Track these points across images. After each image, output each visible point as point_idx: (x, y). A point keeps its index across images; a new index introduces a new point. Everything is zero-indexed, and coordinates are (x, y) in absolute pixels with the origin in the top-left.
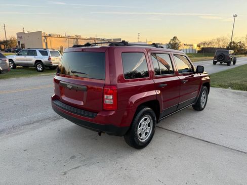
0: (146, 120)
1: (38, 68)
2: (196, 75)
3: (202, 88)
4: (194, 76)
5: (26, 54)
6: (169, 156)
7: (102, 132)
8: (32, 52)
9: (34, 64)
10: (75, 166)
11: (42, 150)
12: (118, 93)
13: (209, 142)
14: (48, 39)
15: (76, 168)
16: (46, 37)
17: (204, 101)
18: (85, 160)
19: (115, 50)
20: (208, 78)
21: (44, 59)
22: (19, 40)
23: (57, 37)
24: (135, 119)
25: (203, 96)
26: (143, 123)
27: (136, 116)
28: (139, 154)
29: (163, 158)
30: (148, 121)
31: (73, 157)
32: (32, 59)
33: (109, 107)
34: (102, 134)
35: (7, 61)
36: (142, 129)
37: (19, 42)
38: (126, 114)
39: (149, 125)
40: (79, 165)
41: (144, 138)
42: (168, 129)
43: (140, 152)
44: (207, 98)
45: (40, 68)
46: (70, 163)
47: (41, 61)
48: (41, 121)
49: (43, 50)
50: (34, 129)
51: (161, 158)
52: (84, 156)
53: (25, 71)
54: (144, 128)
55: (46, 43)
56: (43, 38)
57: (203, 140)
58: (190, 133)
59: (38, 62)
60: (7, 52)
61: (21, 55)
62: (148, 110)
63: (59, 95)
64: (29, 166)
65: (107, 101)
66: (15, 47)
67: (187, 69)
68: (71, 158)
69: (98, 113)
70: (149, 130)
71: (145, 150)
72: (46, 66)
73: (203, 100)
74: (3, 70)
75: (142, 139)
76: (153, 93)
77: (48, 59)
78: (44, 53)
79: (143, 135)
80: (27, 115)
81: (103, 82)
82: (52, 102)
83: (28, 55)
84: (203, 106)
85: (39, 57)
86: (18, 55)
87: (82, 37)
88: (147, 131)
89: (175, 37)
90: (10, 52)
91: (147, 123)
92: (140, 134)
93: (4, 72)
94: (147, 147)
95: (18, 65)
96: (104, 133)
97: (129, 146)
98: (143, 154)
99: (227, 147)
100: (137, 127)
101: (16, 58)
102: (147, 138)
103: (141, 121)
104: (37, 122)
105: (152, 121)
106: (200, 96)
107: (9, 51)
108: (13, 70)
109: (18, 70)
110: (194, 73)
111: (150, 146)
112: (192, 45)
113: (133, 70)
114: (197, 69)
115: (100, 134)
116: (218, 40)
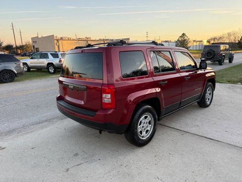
0: (146, 117)
1: (50, 70)
2: (200, 72)
3: (207, 84)
4: (198, 73)
5: (39, 57)
6: (170, 154)
7: (102, 130)
8: (44, 56)
9: (46, 66)
10: (77, 164)
11: (48, 148)
12: (115, 92)
13: (212, 139)
14: (60, 42)
15: (78, 165)
16: (58, 40)
17: (210, 97)
18: (87, 157)
19: (112, 50)
20: (213, 74)
21: (55, 61)
22: (34, 44)
23: (69, 40)
24: (135, 117)
25: (208, 92)
26: (143, 121)
27: (136, 113)
28: (140, 152)
29: (163, 155)
30: (149, 118)
31: (76, 155)
32: (44, 62)
33: (108, 106)
34: (102, 132)
35: (21, 64)
36: (143, 127)
37: (34, 46)
38: (125, 112)
39: (150, 123)
40: (82, 162)
41: (145, 136)
42: (171, 126)
43: (141, 150)
44: (213, 94)
45: (52, 70)
46: (72, 160)
47: (52, 64)
48: (49, 120)
49: (54, 53)
50: (42, 128)
51: (161, 155)
52: (87, 154)
53: (39, 73)
54: (144, 125)
55: (59, 46)
56: (56, 41)
57: (206, 138)
58: (193, 130)
59: (50, 64)
60: (23, 56)
61: (35, 58)
62: (148, 108)
63: (63, 95)
64: (35, 163)
65: (106, 99)
66: (30, 51)
67: (190, 65)
68: (74, 155)
69: (97, 112)
70: (150, 128)
71: (146, 147)
72: (58, 68)
73: (208, 96)
74: (18, 74)
75: (143, 137)
76: (153, 90)
77: (59, 61)
78: (55, 55)
79: (144, 133)
80: (37, 115)
81: (101, 82)
82: (58, 103)
83: (41, 58)
84: (208, 103)
85: (51, 59)
86: (32, 58)
87: (92, 39)
88: (149, 129)
89: (183, 34)
90: (26, 56)
91: (147, 120)
92: (141, 132)
93: (19, 75)
94: (148, 144)
95: (32, 68)
96: (105, 131)
97: (130, 144)
98: (144, 151)
99: (230, 145)
100: (137, 124)
101: (30, 62)
102: (148, 136)
103: (141, 119)
104: (46, 121)
105: (153, 119)
106: (205, 92)
107: (24, 55)
108: (27, 73)
109: (32, 73)
110: (198, 69)
111: (151, 143)
112: (202, 41)
113: (139, 68)
114: (200, 65)
115: (100, 133)
116: (229, 35)
